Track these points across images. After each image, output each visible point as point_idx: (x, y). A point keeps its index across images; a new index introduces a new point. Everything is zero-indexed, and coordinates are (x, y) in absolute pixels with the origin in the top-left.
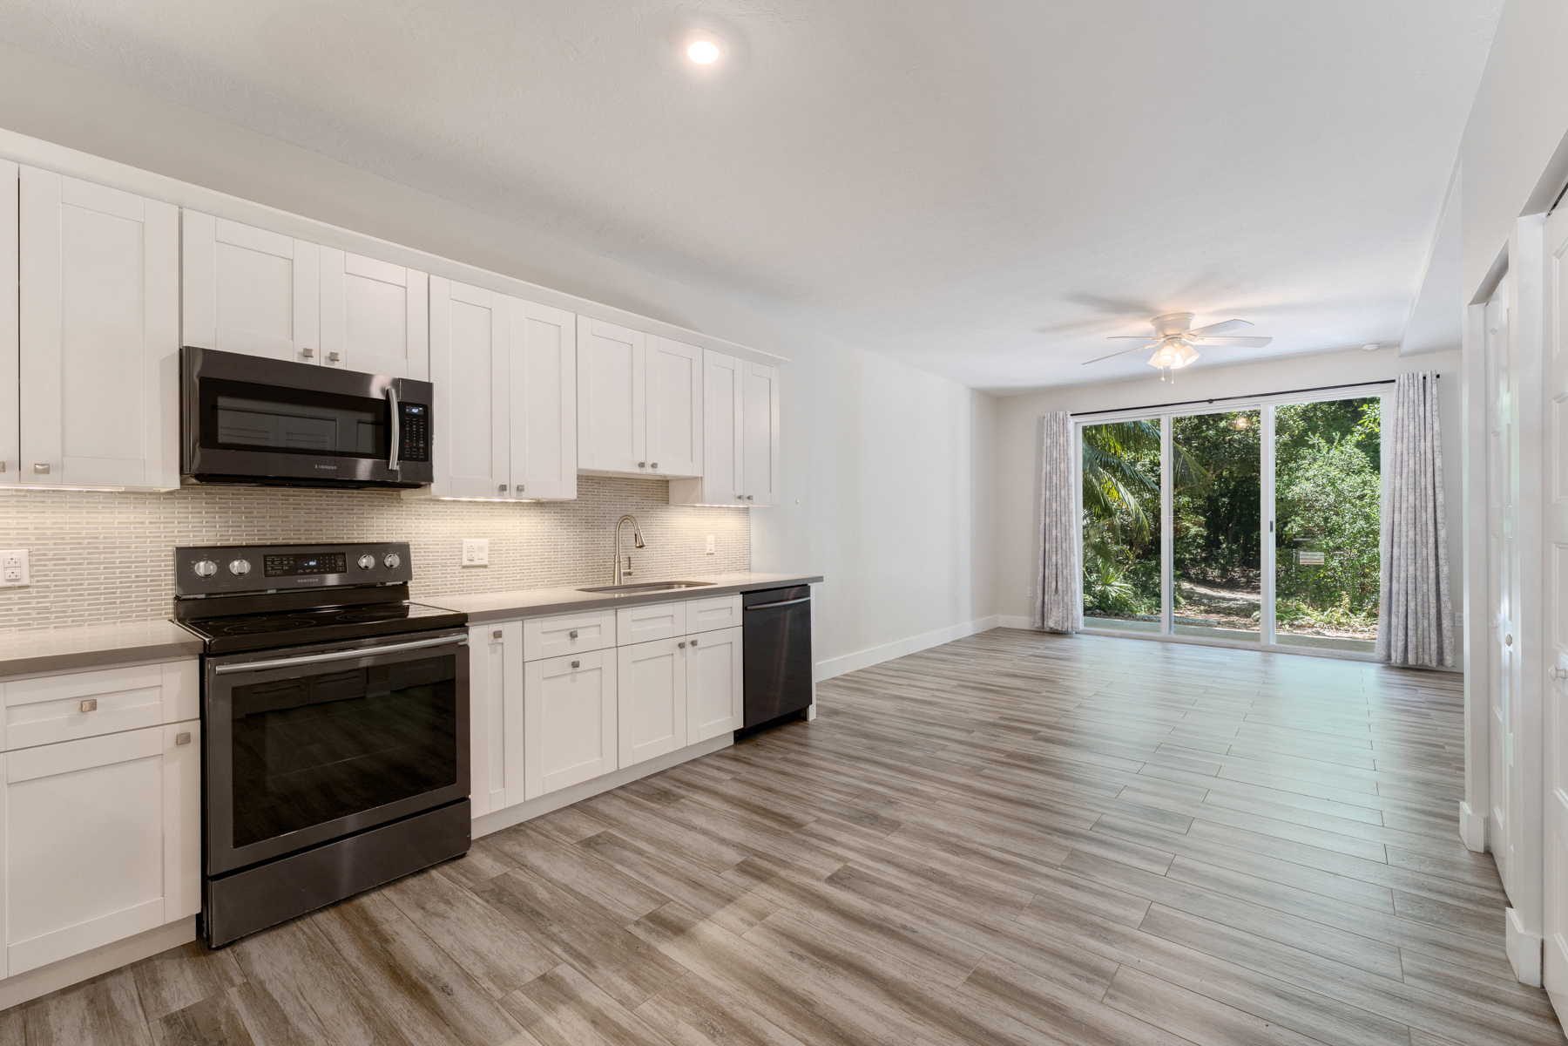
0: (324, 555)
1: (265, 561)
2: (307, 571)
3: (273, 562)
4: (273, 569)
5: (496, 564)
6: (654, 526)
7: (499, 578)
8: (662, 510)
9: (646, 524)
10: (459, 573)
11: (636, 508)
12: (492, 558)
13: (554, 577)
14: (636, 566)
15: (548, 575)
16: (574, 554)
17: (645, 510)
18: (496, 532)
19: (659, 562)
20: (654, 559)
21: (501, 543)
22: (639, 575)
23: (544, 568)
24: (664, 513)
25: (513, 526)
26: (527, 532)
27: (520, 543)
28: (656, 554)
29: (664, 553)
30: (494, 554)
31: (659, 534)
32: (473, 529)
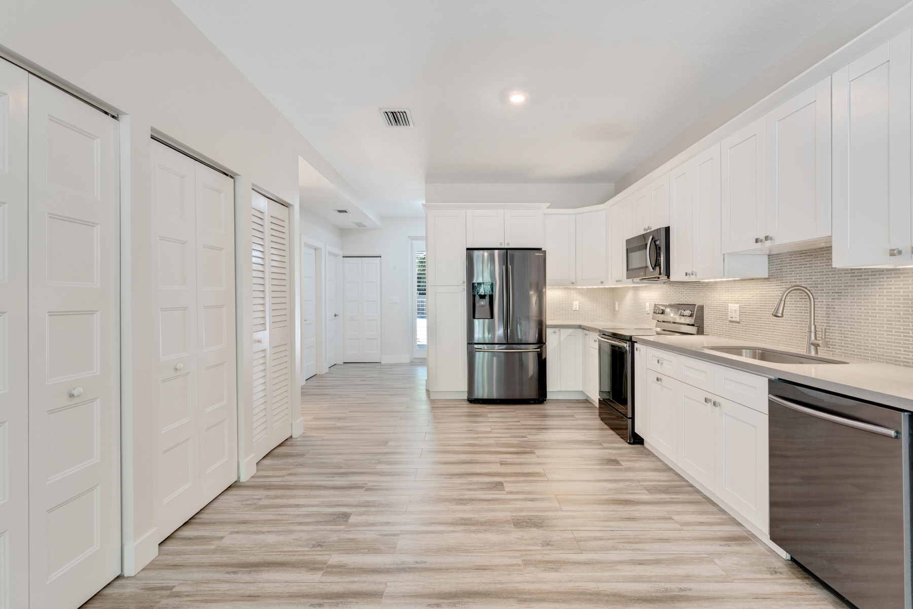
5: (744, 322)
6: (875, 296)
7: (745, 331)
8: (889, 276)
9: (865, 294)
10: (728, 325)
11: (851, 276)
12: (741, 317)
13: (777, 338)
14: (851, 341)
15: (773, 334)
16: (790, 320)
17: (863, 277)
18: (744, 300)
19: (884, 341)
20: (876, 337)
21: (746, 308)
22: (854, 351)
23: (770, 329)
24: (893, 280)
25: (752, 296)
26: (760, 301)
27: (756, 308)
28: (880, 330)
29: (892, 332)
30: (743, 315)
31: (884, 306)
32: (733, 298)
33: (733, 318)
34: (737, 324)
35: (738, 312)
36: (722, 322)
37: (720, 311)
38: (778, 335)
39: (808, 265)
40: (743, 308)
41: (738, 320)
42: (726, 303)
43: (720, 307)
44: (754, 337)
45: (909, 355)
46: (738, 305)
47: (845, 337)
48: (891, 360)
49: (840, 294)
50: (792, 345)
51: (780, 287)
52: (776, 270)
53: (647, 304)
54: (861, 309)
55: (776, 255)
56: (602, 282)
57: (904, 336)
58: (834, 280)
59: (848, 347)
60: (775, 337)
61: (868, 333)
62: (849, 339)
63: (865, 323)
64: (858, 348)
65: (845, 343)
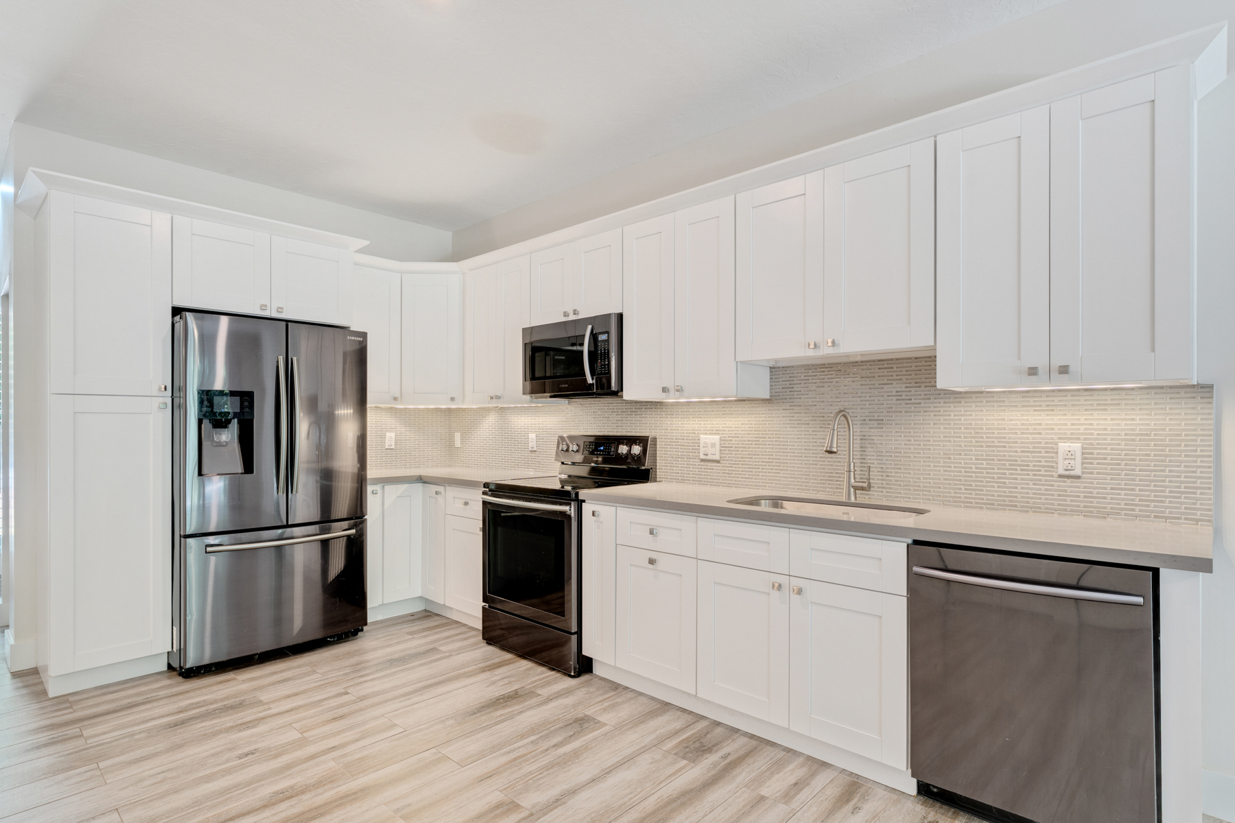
5: (727, 460)
6: (930, 424)
7: (729, 474)
8: (947, 400)
9: (915, 422)
10: (699, 465)
11: (897, 400)
12: (722, 454)
13: (783, 481)
14: (896, 481)
15: (776, 476)
16: (805, 457)
17: (913, 401)
18: (727, 429)
19: (940, 479)
20: (930, 474)
21: (731, 441)
22: (900, 493)
23: (772, 469)
24: (952, 405)
25: (742, 424)
26: (755, 431)
27: (748, 441)
28: (935, 466)
29: (950, 467)
30: (725, 450)
31: (940, 437)
32: (709, 426)
33: (707, 455)
34: (715, 464)
35: (718, 446)
36: (686, 461)
37: (684, 445)
38: (786, 477)
39: (834, 384)
40: (727, 441)
41: (717, 457)
42: (695, 433)
43: (684, 439)
44: (745, 481)
45: (971, 494)
46: (718, 437)
47: (887, 476)
48: (950, 501)
49: (881, 422)
50: (808, 490)
51: (789, 411)
52: (783, 388)
53: (532, 436)
54: (910, 441)
55: (783, 368)
56: (452, 399)
57: (966, 472)
58: (873, 404)
59: (891, 488)
60: (780, 480)
61: (920, 470)
62: (893, 479)
63: (915, 457)
64: (906, 489)
65: (887, 484)
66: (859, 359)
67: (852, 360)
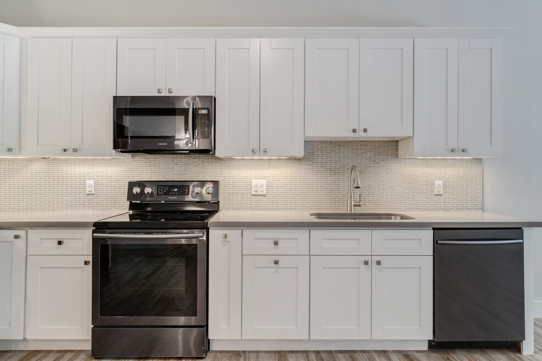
0: (180, 186)
1: (158, 188)
2: (173, 193)
3: (160, 188)
4: (160, 192)
5: (271, 194)
6: (384, 173)
7: (272, 203)
8: (392, 162)
9: (378, 172)
10: (250, 198)
11: (369, 161)
12: (268, 191)
13: (307, 204)
14: (369, 201)
15: (303, 202)
16: (321, 190)
17: (377, 162)
18: (271, 176)
19: (388, 199)
20: (384, 197)
21: (274, 183)
22: (371, 207)
23: (301, 198)
24: (394, 164)
25: (281, 173)
26: (290, 177)
27: (286, 183)
28: (386, 193)
29: (393, 193)
30: (270, 189)
31: (389, 179)
32: (258, 174)
33: (257, 192)
34: (262, 197)
35: (265, 187)
36: (240, 196)
37: (239, 186)
38: (309, 202)
39: (337, 152)
40: (271, 183)
41: (264, 193)
42: (248, 179)
43: (239, 182)
44: (283, 206)
45: (402, 205)
46: (265, 181)
47: (364, 199)
48: (393, 209)
49: (361, 172)
50: (322, 208)
51: (311, 166)
52: (308, 153)
54: (375, 181)
57: (399, 195)
58: (357, 163)
59: (366, 205)
60: (305, 204)
61: (380, 195)
62: (367, 200)
63: (377, 189)
64: (373, 205)
65: (364, 203)
66: (351, 140)
67: (348, 140)
